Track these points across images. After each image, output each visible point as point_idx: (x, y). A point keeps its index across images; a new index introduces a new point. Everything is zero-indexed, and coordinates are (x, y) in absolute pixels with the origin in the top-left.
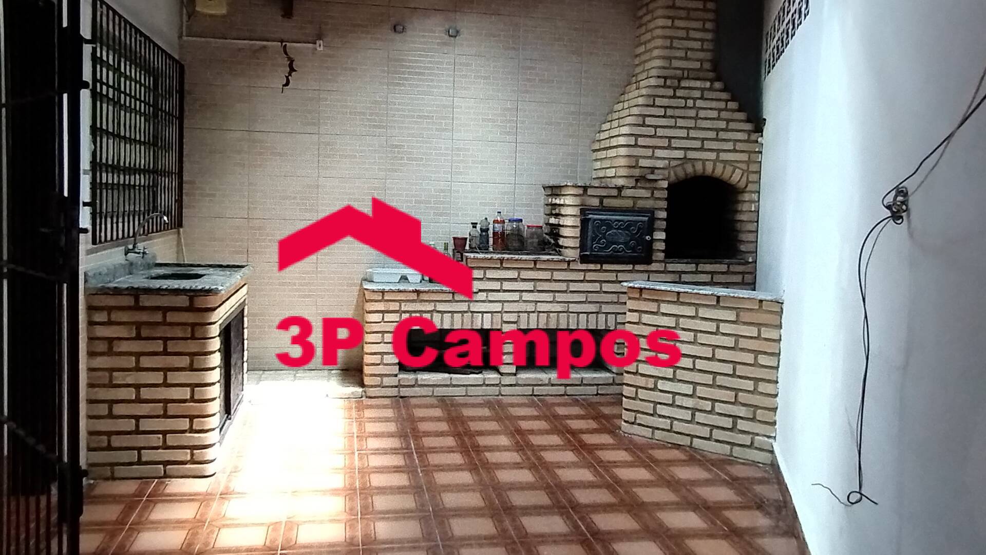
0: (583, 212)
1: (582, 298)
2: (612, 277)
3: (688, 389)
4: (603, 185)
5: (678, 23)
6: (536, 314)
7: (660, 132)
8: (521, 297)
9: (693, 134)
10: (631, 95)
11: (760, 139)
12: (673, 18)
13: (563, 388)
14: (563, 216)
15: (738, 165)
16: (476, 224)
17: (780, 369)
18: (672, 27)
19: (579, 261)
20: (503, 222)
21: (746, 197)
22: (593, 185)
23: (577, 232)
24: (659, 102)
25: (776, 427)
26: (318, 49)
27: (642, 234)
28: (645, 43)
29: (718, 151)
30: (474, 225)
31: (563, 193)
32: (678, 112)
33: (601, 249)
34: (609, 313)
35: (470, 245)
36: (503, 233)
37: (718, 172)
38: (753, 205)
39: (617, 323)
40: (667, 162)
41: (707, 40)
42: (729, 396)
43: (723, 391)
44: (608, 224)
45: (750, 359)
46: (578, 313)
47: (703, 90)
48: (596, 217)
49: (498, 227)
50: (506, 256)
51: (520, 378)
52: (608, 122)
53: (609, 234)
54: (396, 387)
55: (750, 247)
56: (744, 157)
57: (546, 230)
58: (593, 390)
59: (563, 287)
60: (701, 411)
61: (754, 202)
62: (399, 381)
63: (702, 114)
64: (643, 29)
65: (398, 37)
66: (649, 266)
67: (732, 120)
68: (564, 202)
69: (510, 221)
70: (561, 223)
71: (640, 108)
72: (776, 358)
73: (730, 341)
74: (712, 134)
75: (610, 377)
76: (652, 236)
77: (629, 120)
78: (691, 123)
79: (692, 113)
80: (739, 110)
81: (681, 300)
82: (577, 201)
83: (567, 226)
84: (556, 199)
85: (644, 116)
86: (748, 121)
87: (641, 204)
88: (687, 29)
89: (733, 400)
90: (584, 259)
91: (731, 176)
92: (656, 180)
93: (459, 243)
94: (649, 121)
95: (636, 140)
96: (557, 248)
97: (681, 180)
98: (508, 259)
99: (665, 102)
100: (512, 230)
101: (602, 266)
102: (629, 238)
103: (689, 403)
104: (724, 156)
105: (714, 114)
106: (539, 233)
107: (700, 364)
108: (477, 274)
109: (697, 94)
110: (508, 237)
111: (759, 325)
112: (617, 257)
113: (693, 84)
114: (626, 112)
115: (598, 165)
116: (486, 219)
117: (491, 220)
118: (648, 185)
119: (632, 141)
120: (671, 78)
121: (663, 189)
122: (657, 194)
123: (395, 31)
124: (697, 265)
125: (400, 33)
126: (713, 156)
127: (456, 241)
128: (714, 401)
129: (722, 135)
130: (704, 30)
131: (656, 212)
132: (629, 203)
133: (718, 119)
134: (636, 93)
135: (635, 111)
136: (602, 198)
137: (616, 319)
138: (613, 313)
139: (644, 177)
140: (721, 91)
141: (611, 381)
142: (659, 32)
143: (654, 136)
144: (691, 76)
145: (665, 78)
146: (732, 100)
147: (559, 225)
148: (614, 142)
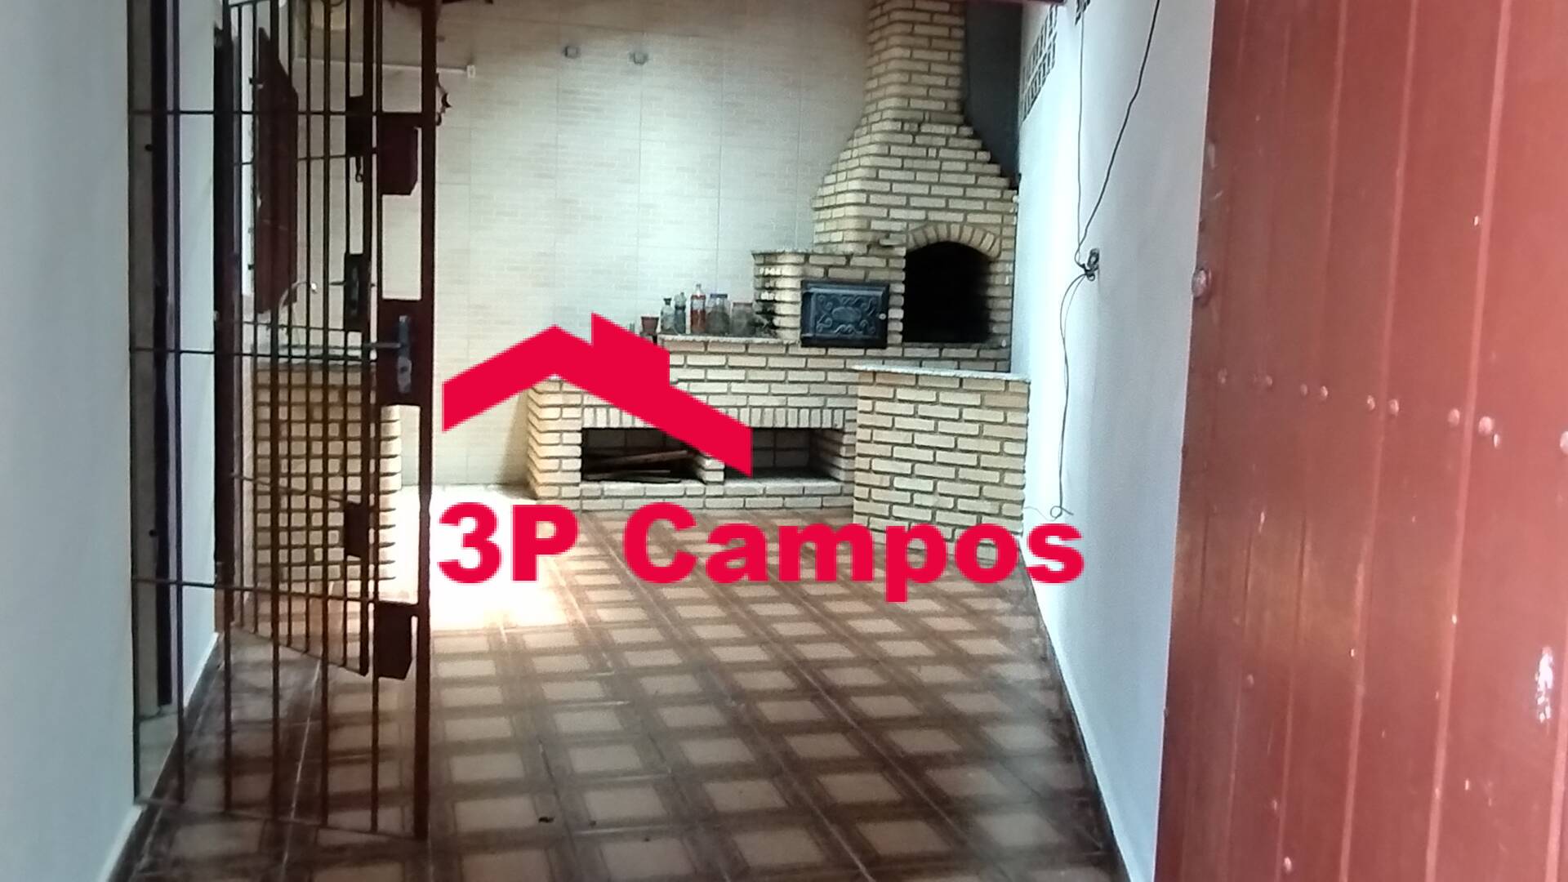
0: (804, 284)
1: (802, 389)
2: (839, 364)
3: (928, 485)
4: (828, 252)
5: (918, 54)
6: (748, 409)
7: (896, 188)
8: (729, 388)
9: (936, 190)
10: (862, 141)
11: (1015, 198)
12: (912, 48)
13: (781, 499)
14: (778, 289)
15: (988, 229)
16: (670, 300)
17: (1027, 457)
18: (911, 58)
19: (800, 345)
20: (703, 297)
21: (998, 268)
22: (815, 251)
23: (797, 310)
24: (894, 150)
25: (1023, 521)
26: (469, 75)
27: (874, 313)
28: (878, 76)
29: (966, 212)
30: (668, 301)
31: (779, 261)
32: (917, 164)
33: (825, 330)
34: (836, 408)
35: (662, 327)
36: (703, 311)
37: (966, 237)
38: (1007, 278)
39: (845, 421)
40: (905, 224)
41: (953, 76)
42: (973, 490)
43: (967, 485)
44: (834, 300)
45: (994, 447)
46: (799, 408)
47: (947, 137)
48: (821, 291)
49: (698, 305)
50: (711, 338)
51: (729, 488)
52: (833, 173)
53: (835, 313)
54: (577, 498)
55: (1004, 329)
56: (997, 219)
57: (758, 307)
58: (817, 502)
59: (781, 376)
60: (941, 509)
61: (1009, 273)
62: (581, 491)
63: (946, 166)
64: (876, 59)
65: (571, 63)
66: (884, 351)
67: (984, 175)
68: (781, 272)
69: (712, 296)
70: (777, 299)
71: (871, 158)
72: (1023, 445)
73: (973, 429)
74: (959, 191)
75: (837, 487)
76: (887, 314)
77: (860, 172)
78: (934, 178)
79: (935, 165)
80: (990, 162)
81: (920, 383)
82: (797, 271)
83: (784, 302)
84: (770, 269)
85: (878, 168)
86: (1001, 175)
87: (873, 276)
88: (930, 62)
89: (977, 495)
90: (806, 342)
91: (981, 242)
92: (890, 247)
93: (649, 323)
94: (883, 174)
95: (868, 198)
96: (772, 329)
97: (922, 246)
98: (713, 342)
99: (904, 151)
100: (715, 306)
101: (827, 351)
102: (860, 317)
103: (929, 501)
104: (971, 218)
105: (962, 167)
106: (749, 312)
107: (942, 456)
108: (674, 360)
109: (942, 141)
110: (711, 316)
111: (1005, 409)
112: (846, 340)
113: (936, 129)
114: (855, 163)
115: (820, 227)
116: (682, 294)
117: (688, 296)
118: (881, 252)
119: (862, 198)
120: (910, 121)
121: (899, 257)
122: (893, 263)
123: (566, 54)
124: (941, 350)
125: (571, 57)
126: (960, 217)
127: (646, 322)
128: (956, 497)
129: (970, 192)
130: (949, 63)
131: (892, 285)
132: (859, 275)
133: (966, 172)
134: (867, 139)
135: (866, 161)
136: (827, 268)
137: (844, 415)
138: (841, 408)
139: (878, 242)
140: (969, 137)
141: (838, 491)
142: (893, 65)
143: (890, 193)
144: (933, 119)
145: (903, 122)
146: (983, 149)
147: (775, 301)
148: (841, 199)
